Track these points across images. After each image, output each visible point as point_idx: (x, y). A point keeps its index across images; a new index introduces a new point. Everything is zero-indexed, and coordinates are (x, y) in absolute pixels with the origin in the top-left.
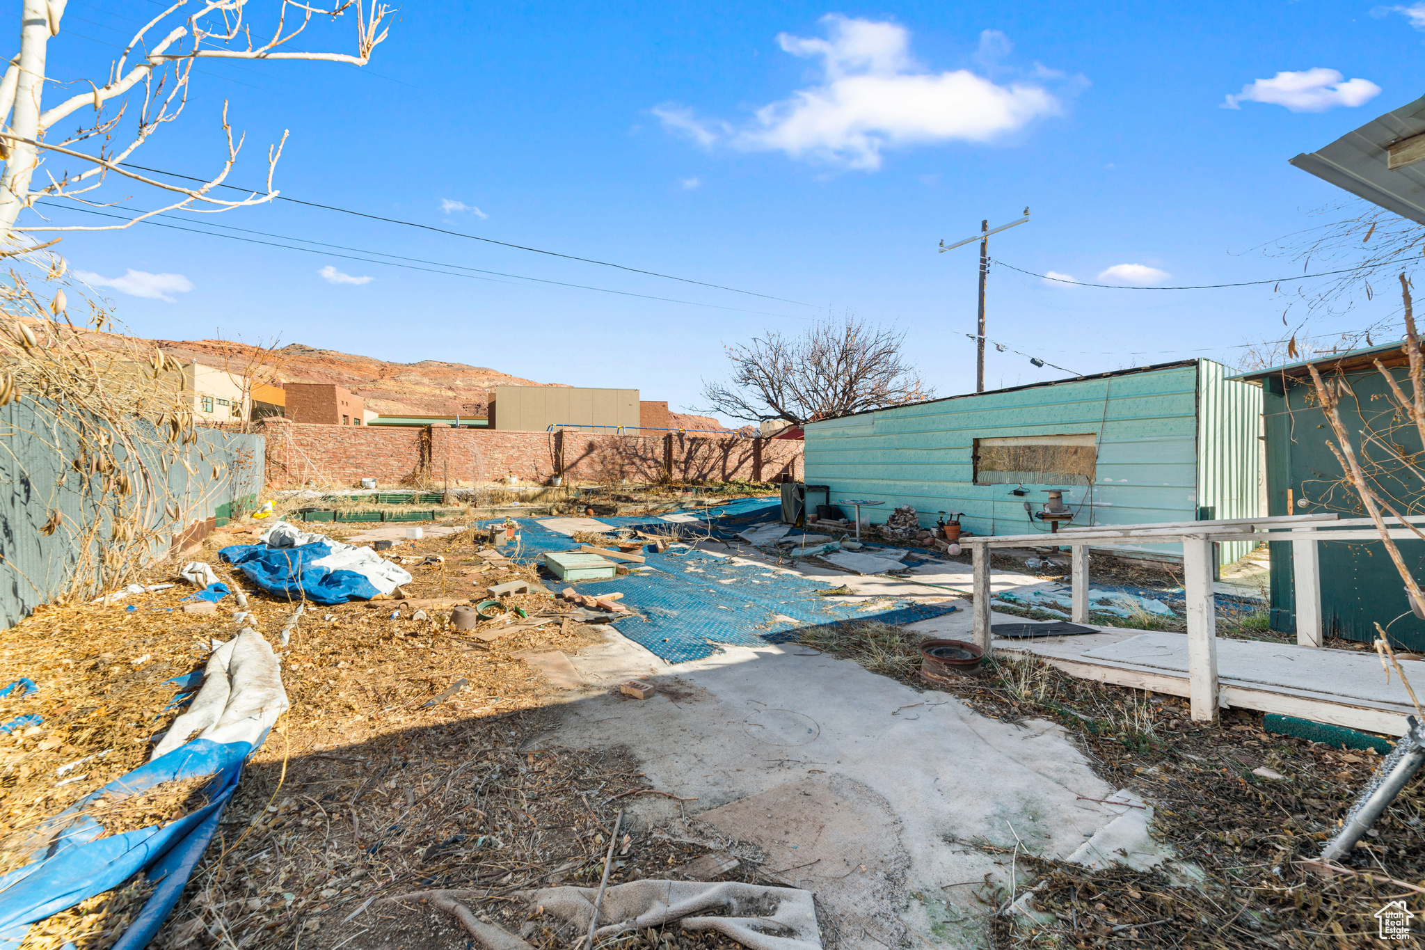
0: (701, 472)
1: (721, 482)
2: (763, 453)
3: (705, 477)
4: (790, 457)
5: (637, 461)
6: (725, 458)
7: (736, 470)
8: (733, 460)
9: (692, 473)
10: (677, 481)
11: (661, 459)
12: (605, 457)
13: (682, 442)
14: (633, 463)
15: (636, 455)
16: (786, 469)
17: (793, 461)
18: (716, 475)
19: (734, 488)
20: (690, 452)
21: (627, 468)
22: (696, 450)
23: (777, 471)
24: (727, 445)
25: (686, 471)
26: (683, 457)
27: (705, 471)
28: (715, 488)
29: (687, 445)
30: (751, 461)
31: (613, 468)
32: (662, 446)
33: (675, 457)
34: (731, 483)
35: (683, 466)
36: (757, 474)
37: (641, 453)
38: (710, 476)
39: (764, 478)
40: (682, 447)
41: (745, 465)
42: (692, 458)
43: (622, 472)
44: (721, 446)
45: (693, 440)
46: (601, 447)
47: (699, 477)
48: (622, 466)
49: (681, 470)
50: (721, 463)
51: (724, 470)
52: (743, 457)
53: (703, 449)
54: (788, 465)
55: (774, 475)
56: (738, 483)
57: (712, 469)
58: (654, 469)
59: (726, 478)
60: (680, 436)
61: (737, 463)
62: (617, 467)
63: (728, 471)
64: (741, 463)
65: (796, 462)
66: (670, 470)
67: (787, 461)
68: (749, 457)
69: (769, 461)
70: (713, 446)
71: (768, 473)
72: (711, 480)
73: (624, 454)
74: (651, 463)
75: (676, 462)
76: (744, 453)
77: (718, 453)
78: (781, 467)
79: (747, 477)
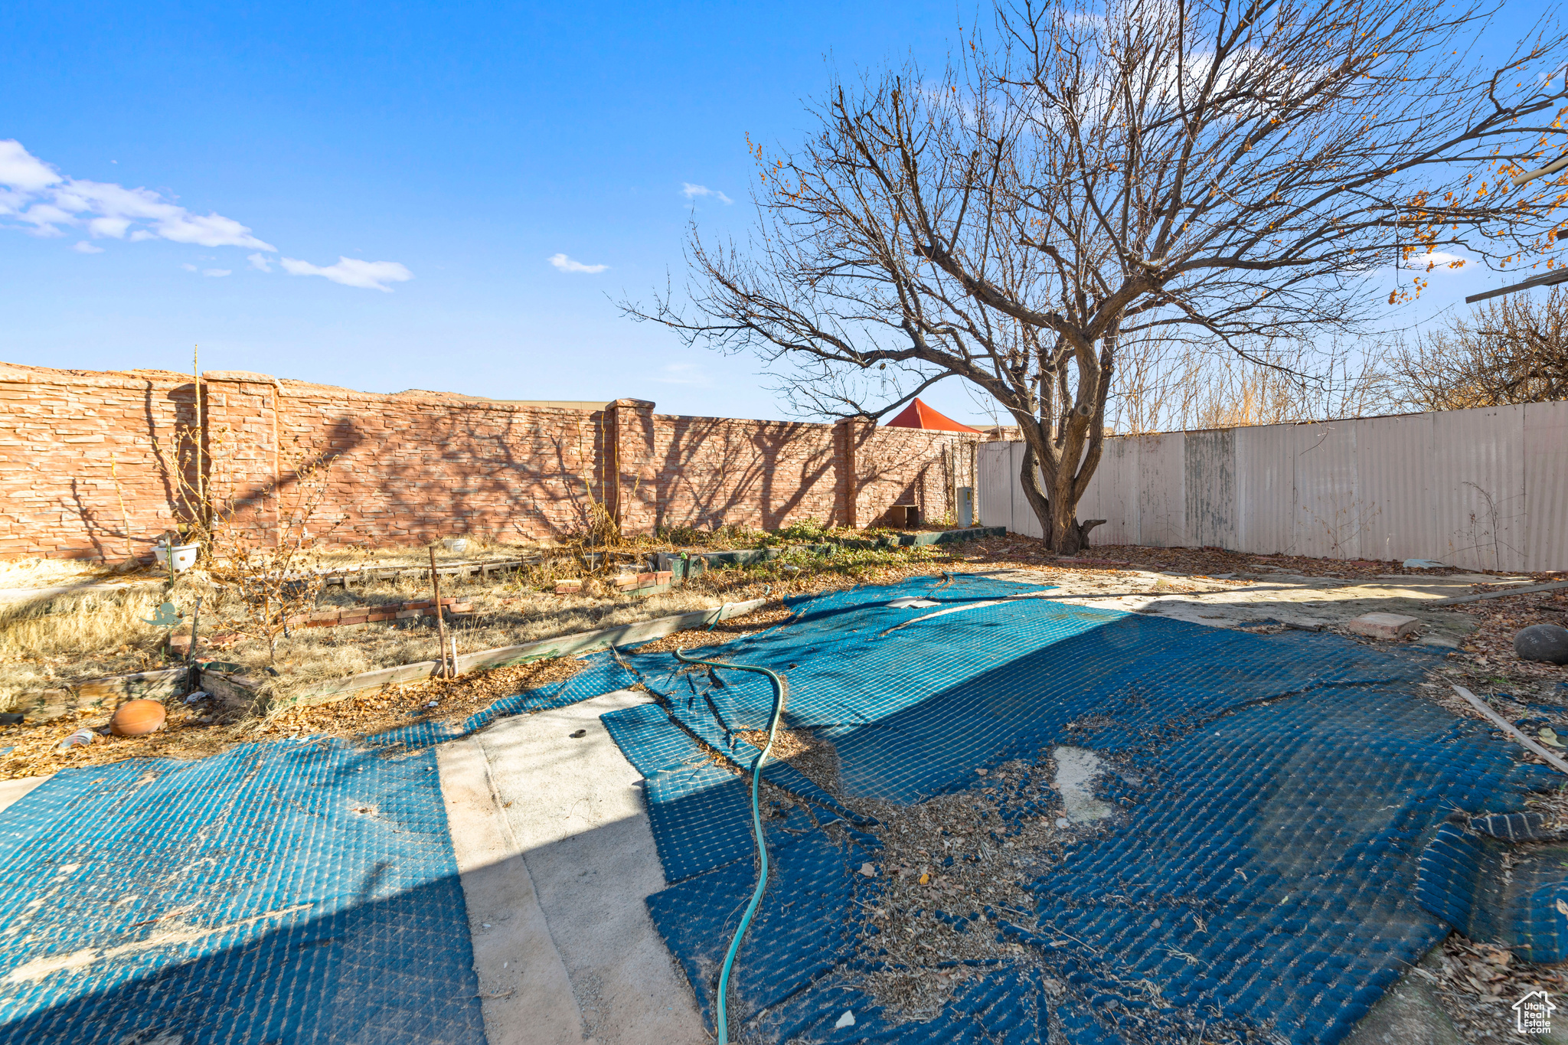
0: (705, 509)
1: (759, 530)
2: (859, 457)
3: (717, 518)
4: (915, 468)
5: (509, 477)
6: (768, 471)
7: (796, 499)
8: (788, 475)
9: (681, 513)
10: (637, 535)
11: (587, 475)
12: (396, 470)
13: (648, 426)
14: (500, 486)
15: (509, 461)
16: (908, 495)
17: (921, 476)
18: (747, 516)
19: (798, 549)
20: (673, 454)
21: (475, 501)
22: (692, 450)
23: (890, 501)
24: (771, 437)
25: (661, 507)
26: (657, 463)
27: (719, 503)
28: (742, 554)
29: (664, 438)
30: (829, 480)
31: (431, 502)
32: (592, 435)
33: (627, 467)
34: (786, 535)
35: (652, 491)
36: (845, 512)
37: (522, 456)
38: (731, 518)
39: (864, 519)
40: (650, 441)
41: (817, 486)
42: (680, 471)
43: (458, 511)
44: (757, 440)
45: (681, 424)
46: (378, 437)
47: (701, 520)
48: (459, 495)
49: (648, 504)
50: (758, 483)
51: (765, 501)
52: (812, 468)
53: (710, 448)
54: (912, 486)
55: (883, 510)
56: (804, 535)
57: (736, 498)
58: (565, 505)
59: (771, 521)
60: (644, 408)
61: (797, 483)
62: (445, 500)
63: (777, 504)
64: (807, 482)
65: (928, 479)
66: (613, 506)
67: (909, 475)
68: (825, 467)
69: (873, 478)
70: (735, 440)
71: (871, 504)
72: (733, 532)
73: (465, 458)
74: (556, 484)
75: (629, 480)
76: (813, 458)
77: (749, 457)
78: (898, 490)
79: (822, 517)
